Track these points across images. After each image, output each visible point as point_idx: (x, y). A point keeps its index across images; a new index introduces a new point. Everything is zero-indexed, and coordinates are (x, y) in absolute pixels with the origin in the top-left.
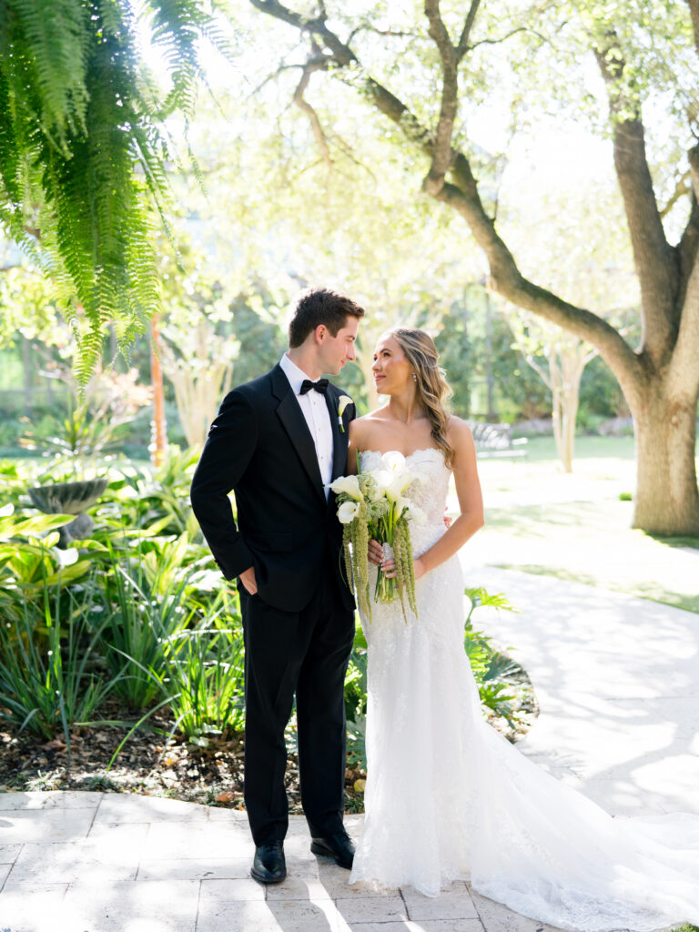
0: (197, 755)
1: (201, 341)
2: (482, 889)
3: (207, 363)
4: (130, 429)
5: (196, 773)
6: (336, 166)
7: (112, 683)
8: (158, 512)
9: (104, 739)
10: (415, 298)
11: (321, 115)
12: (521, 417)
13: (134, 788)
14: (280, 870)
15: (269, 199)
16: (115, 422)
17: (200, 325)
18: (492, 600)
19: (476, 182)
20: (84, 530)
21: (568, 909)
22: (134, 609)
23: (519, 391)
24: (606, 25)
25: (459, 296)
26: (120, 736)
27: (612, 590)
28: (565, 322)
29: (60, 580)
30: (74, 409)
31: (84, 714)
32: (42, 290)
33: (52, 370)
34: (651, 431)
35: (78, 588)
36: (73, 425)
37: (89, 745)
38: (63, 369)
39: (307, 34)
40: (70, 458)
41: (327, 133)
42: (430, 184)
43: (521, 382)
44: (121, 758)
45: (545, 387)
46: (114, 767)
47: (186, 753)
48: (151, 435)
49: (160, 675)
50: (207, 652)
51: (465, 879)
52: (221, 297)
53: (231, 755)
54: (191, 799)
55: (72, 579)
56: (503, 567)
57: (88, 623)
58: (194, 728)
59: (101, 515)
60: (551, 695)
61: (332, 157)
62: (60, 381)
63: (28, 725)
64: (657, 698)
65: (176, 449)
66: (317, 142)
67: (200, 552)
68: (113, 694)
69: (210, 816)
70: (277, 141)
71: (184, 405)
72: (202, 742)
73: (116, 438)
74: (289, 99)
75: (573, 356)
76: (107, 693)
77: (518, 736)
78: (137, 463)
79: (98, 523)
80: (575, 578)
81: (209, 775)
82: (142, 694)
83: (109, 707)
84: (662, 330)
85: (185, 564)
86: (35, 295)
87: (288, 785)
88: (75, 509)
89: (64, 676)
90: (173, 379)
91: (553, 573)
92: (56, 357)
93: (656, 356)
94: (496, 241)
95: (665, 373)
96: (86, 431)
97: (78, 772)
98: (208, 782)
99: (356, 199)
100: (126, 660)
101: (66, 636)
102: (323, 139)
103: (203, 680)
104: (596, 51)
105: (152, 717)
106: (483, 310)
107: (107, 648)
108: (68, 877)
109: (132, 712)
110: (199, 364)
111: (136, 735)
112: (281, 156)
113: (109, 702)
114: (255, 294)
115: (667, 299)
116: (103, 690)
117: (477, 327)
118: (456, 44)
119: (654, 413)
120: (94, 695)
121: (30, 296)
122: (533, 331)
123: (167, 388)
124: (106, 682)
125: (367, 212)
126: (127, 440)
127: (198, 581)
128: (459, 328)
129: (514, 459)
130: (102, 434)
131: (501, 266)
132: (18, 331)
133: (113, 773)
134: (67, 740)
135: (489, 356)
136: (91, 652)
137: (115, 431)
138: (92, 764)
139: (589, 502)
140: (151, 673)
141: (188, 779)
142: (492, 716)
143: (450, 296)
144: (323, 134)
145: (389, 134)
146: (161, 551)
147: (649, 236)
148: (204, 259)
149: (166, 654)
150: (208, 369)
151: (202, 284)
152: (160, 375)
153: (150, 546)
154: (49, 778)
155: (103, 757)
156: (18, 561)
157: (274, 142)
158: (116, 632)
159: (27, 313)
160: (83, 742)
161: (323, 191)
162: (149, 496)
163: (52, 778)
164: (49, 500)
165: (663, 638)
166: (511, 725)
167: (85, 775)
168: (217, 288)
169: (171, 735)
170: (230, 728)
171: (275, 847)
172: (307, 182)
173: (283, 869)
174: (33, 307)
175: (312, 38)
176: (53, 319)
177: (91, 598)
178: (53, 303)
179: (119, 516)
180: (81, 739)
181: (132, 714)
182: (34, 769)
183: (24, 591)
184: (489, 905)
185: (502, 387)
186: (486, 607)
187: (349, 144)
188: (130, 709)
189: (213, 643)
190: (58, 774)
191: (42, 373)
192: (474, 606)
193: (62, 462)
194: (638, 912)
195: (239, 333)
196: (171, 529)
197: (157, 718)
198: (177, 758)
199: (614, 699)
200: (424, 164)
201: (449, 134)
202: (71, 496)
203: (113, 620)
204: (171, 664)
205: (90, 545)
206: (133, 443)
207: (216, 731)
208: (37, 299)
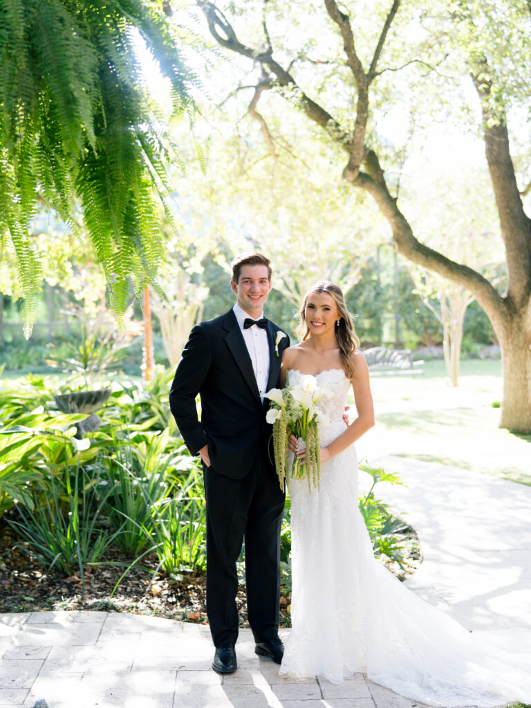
0: (175, 587)
1: (180, 288)
2: (375, 679)
3: (184, 304)
4: (127, 353)
5: (174, 599)
6: (280, 159)
7: (114, 535)
8: (148, 414)
9: (108, 575)
10: (340, 256)
11: (269, 121)
12: (420, 344)
13: (130, 609)
14: (232, 664)
15: (230, 183)
16: (116, 348)
17: (179, 276)
18: (388, 477)
19: (383, 171)
20: (94, 426)
21: (435, 692)
22: (130, 483)
23: (419, 325)
24: (479, 56)
25: (373, 254)
26: (120, 574)
27: (483, 473)
28: (449, 274)
29: (77, 461)
30: (86, 338)
31: (94, 557)
32: (63, 251)
33: (70, 309)
34: (514, 356)
35: (90, 468)
36: (85, 350)
37: (98, 579)
38: (77, 309)
39: (258, 64)
40: (83, 374)
41: (274, 134)
42: (348, 173)
43: (421, 318)
44: (120, 589)
45: (439, 322)
46: (115, 595)
47: (167, 585)
48: (143, 357)
49: (149, 530)
50: (183, 514)
51: (363, 672)
52: (195, 255)
53: (199, 587)
54: (171, 617)
55: (85, 461)
56: (402, 456)
57: (97, 493)
58: (173, 567)
59: (107, 416)
60: (432, 547)
61: (277, 152)
62: (75, 317)
63: (55, 565)
64: (510, 550)
65: (161, 368)
66: (266, 141)
67: (177, 442)
68: (114, 545)
69: (184, 629)
70: (235, 141)
71: (166, 335)
72: (179, 578)
73: (116, 359)
74: (245, 110)
75: (459, 298)
76: (110, 544)
77: (407, 576)
78: (132, 378)
79: (104, 421)
80: (456, 465)
81: (183, 601)
82: (136, 544)
83: (112, 554)
84: (522, 280)
85: (167, 451)
86: (57, 253)
87: (240, 608)
88: (87, 411)
89: (80, 531)
90: (159, 316)
91: (439, 460)
92: (72, 299)
93: (518, 300)
94: (398, 214)
95: (524, 313)
96: (95, 354)
97: (90, 598)
98: (182, 606)
99: (295, 183)
100: (124, 519)
101: (81, 503)
102: (270, 139)
103: (179, 534)
104: (472, 75)
105: (143, 560)
106: (392, 264)
107: (111, 510)
108: (84, 668)
109: (129, 557)
110: (178, 305)
111: (131, 573)
112: (239, 152)
113: (112, 550)
114: (220, 253)
115: (525, 258)
116: (107, 541)
117: (388, 276)
118: (366, 72)
119: (515, 342)
120: (101, 544)
121: (54, 255)
122: (429, 281)
123: (154, 322)
124: (109, 535)
125: (303, 193)
126: (124, 360)
127: (176, 463)
128: (374, 277)
129: (414, 376)
130: (106, 357)
131: (401, 234)
132: (44, 280)
133: (114, 599)
134: (82, 576)
135: (397, 299)
136: (99, 514)
137: (115, 354)
138: (100, 593)
139: (470, 409)
140: (143, 529)
141: (168, 604)
142: (389, 562)
143: (365, 254)
144: (270, 136)
145: (319, 136)
146: (149, 442)
147: (512, 210)
148: (182, 227)
149: (153, 515)
150: (185, 308)
151: (180, 246)
152: (149, 313)
153: (142, 438)
154: (70, 602)
155: (107, 588)
156: (47, 447)
157: (234, 142)
158: (117, 500)
159: (51, 267)
160: (93, 578)
161: (271, 177)
162: (141, 402)
163: (71, 602)
164: (69, 404)
165: (517, 508)
166: (402, 568)
167: (95, 600)
168: (192, 248)
169: (156, 573)
170: (199, 568)
171: (229, 648)
172: (258, 171)
173: (235, 663)
174: (56, 262)
175: (261, 66)
176: (70, 272)
177: (99, 475)
178: (71, 260)
179: (119, 416)
180: (92, 575)
181: (128, 559)
182: (59, 596)
183: (51, 469)
184: (379, 689)
185: (406, 322)
186: (384, 482)
187: (290, 143)
188: (127, 555)
189: (186, 508)
190: (76, 599)
191: (62, 311)
192: (375, 481)
193: (77, 377)
194: (484, 695)
195: (208, 281)
196: (157, 426)
197: (146, 561)
198: (161, 589)
199: (478, 551)
200: (344, 158)
201: (362, 137)
202: (85, 401)
203: (115, 491)
204: (156, 522)
205: (99, 436)
206: (130, 363)
207: (189, 569)
208: (59, 257)
